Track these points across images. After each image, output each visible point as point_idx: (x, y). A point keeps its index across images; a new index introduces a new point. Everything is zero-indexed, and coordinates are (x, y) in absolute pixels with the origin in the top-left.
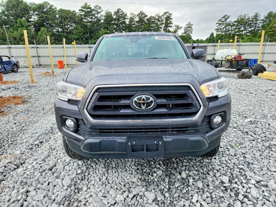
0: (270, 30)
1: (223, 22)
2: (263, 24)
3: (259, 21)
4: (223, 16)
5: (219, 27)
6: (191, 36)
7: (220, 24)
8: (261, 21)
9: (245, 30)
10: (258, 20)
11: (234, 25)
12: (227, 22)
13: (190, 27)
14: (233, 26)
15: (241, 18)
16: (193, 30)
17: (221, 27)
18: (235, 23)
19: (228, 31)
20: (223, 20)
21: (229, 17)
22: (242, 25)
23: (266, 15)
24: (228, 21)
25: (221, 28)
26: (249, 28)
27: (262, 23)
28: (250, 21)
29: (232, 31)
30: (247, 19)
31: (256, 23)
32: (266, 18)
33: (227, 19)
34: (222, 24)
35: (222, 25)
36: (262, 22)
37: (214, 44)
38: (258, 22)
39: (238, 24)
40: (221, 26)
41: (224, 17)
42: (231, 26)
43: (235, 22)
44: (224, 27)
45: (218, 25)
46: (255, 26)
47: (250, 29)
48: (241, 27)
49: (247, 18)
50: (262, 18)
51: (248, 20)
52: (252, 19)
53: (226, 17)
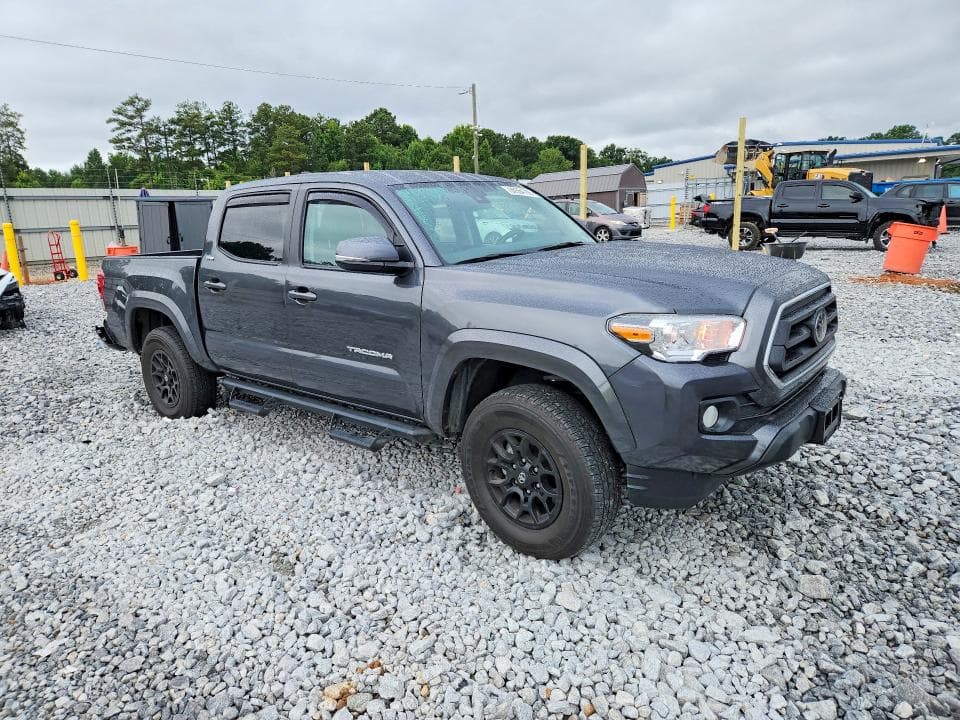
0: (278, 155)
1: (132, 117)
2: (252, 137)
3: (240, 128)
4: (126, 99)
5: (120, 131)
6: (20, 156)
7: (123, 124)
8: (244, 129)
9: (207, 151)
10: (237, 125)
11: (171, 132)
12: (145, 120)
13: (11, 124)
14: (170, 135)
15: (186, 112)
16: (24, 136)
17: (129, 135)
18: (173, 127)
19: (158, 148)
20: (131, 110)
21: (147, 104)
22: (194, 133)
23: (255, 112)
24: (148, 116)
25: (129, 139)
26: (219, 146)
27: (250, 133)
28: (216, 123)
29: (172, 151)
30: (208, 119)
31: (233, 133)
32: (255, 120)
33: (143, 109)
34: (131, 125)
35: (131, 128)
36: (249, 130)
37: (106, 192)
38: (237, 129)
39: (185, 128)
40: (130, 131)
41: (131, 102)
42: (163, 134)
43: (172, 122)
44: (140, 136)
45: (115, 125)
46: (235, 141)
47: (222, 149)
48: (195, 140)
49: (204, 114)
50: (247, 119)
51: (209, 123)
52: (220, 118)
53: (140, 105)
